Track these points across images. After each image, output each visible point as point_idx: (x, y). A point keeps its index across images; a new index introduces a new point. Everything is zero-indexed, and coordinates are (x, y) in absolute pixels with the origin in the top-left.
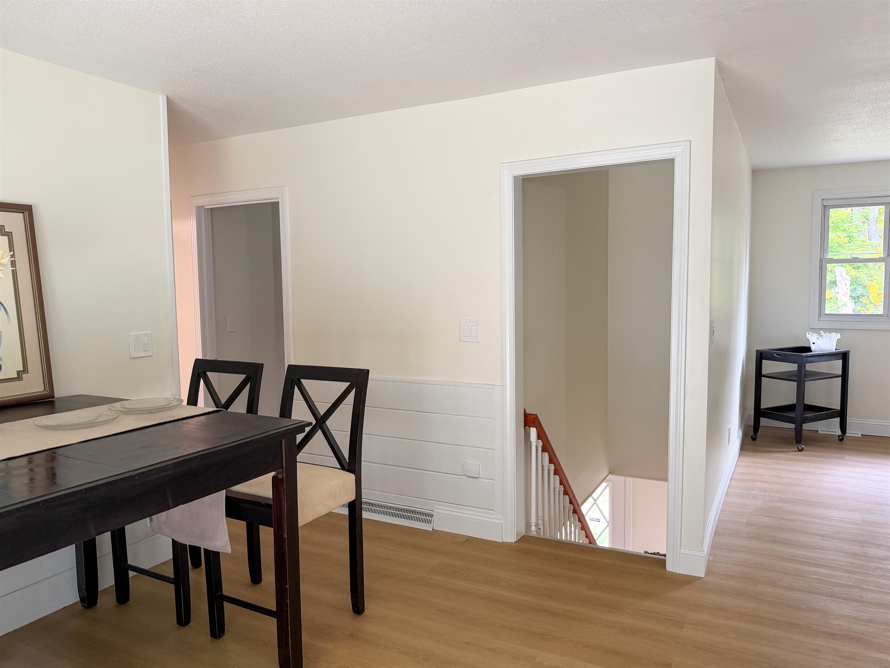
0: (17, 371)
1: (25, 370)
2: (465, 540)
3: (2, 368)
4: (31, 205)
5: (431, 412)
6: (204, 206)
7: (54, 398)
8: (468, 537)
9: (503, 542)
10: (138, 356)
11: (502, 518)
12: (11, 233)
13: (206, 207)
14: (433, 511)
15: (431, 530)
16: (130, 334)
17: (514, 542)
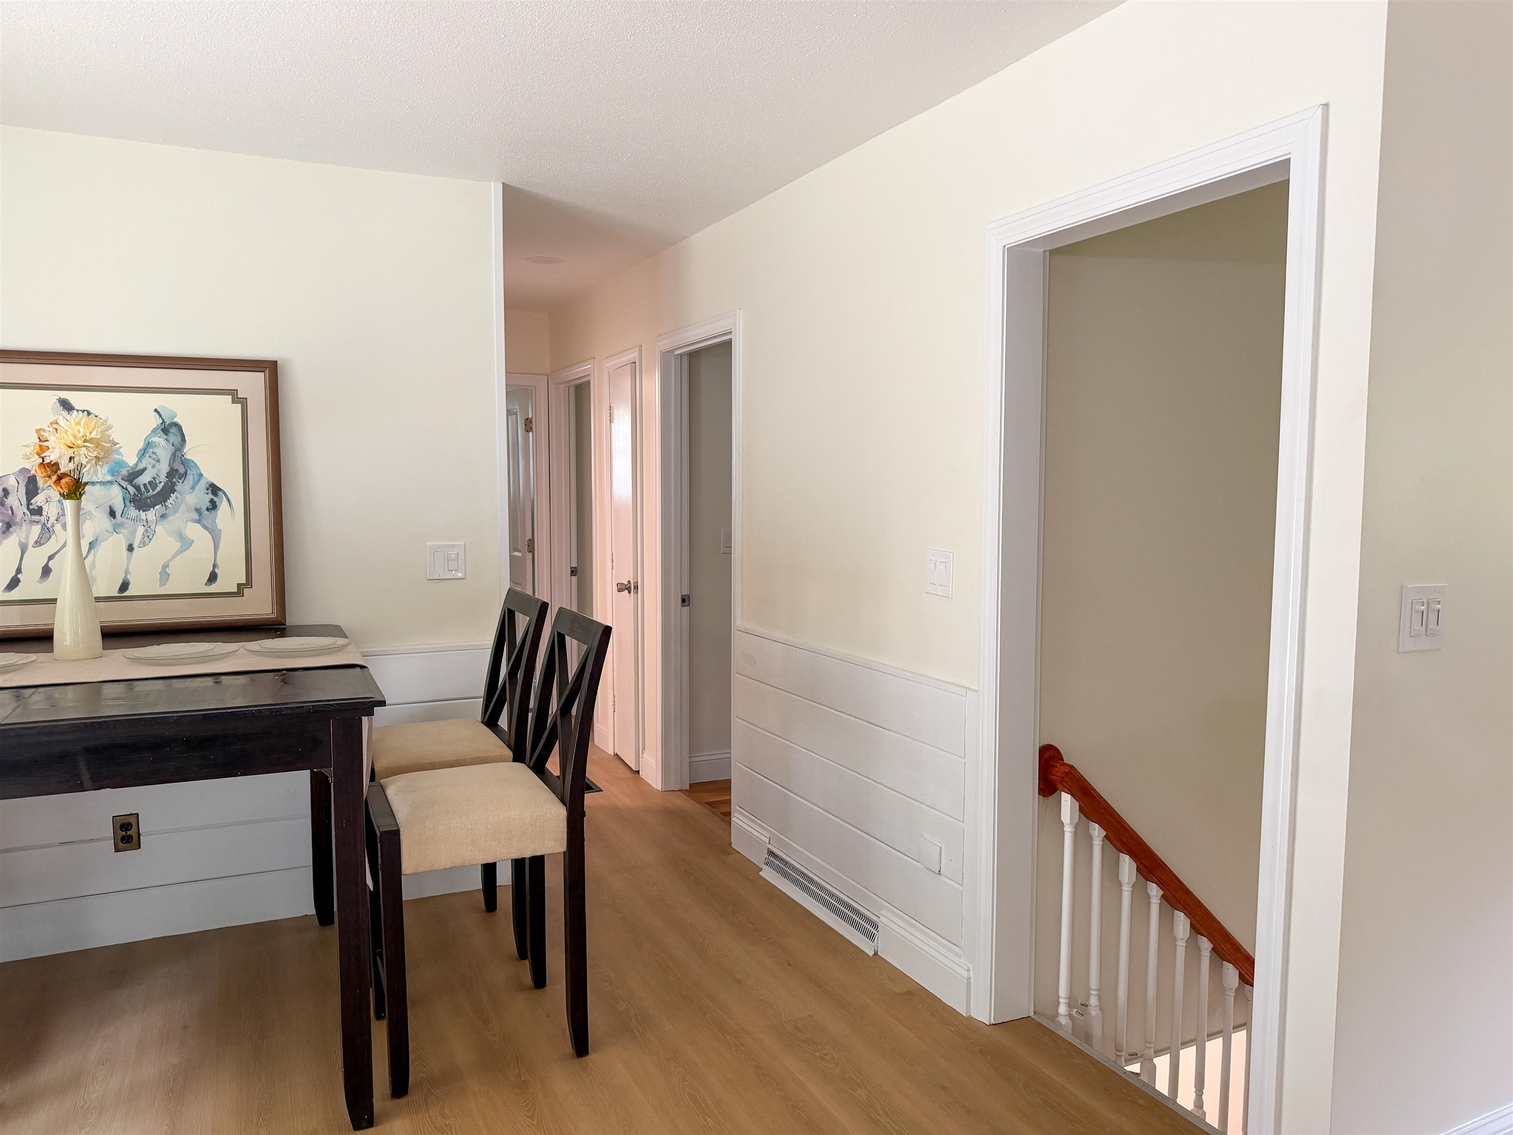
0: (238, 584)
1: (249, 583)
2: (906, 990)
3: (218, 578)
4: (277, 361)
5: (883, 726)
6: (672, 351)
7: (285, 625)
8: (920, 987)
9: (970, 1018)
10: (439, 578)
11: (971, 968)
12: (246, 399)
13: (677, 352)
14: (879, 917)
15: (871, 953)
16: (428, 544)
17: (988, 1024)
